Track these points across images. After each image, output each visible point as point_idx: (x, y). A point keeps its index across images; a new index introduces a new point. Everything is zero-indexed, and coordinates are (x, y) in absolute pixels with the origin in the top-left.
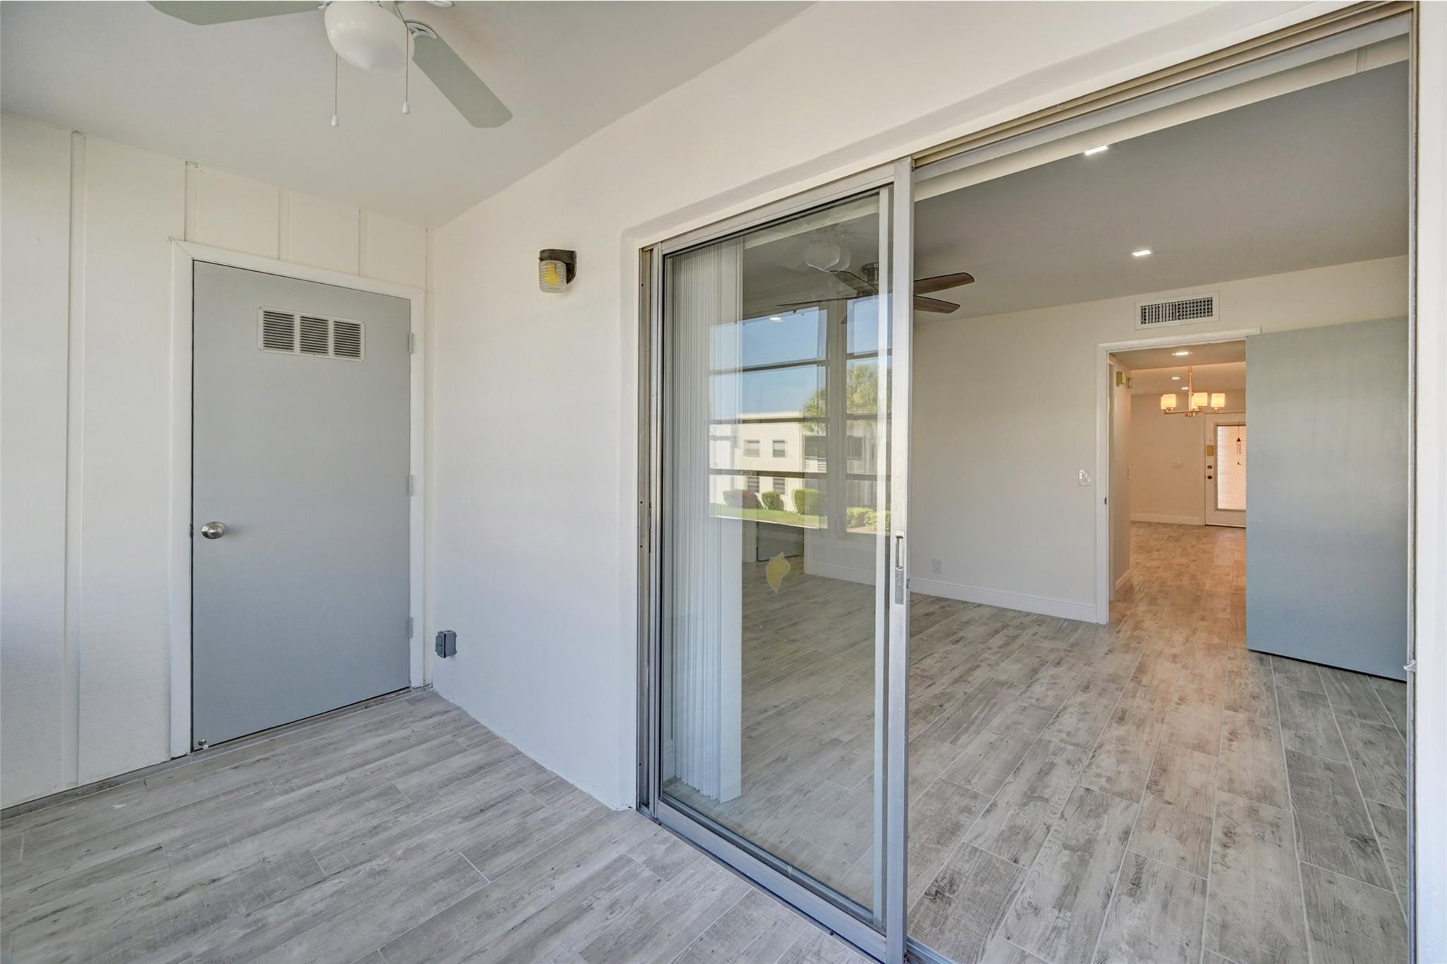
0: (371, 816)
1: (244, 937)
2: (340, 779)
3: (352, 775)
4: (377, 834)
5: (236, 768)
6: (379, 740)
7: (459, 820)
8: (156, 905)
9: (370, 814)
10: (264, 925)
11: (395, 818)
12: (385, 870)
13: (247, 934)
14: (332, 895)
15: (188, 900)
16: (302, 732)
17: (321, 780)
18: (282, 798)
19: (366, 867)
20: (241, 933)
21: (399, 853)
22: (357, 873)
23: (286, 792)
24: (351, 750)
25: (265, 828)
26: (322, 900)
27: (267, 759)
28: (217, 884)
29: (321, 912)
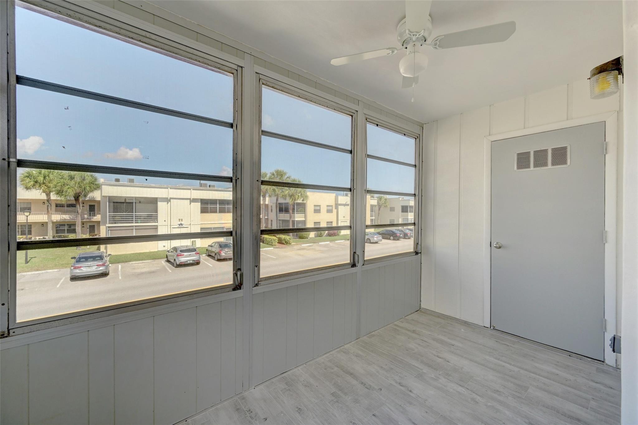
0: (503, 387)
1: (432, 377)
2: (516, 369)
3: (522, 371)
4: (495, 393)
5: (497, 341)
6: (554, 371)
7: (527, 421)
8: (435, 355)
9: (504, 386)
10: (438, 380)
11: (508, 396)
12: (477, 403)
13: (433, 378)
14: (457, 392)
15: (439, 360)
16: (532, 346)
17: (511, 364)
18: (493, 359)
19: (475, 396)
20: (433, 376)
21: (489, 404)
22: (471, 394)
23: (496, 358)
24: (537, 365)
25: (476, 362)
26: (454, 390)
27: (508, 346)
28: (448, 363)
29: (449, 392)
